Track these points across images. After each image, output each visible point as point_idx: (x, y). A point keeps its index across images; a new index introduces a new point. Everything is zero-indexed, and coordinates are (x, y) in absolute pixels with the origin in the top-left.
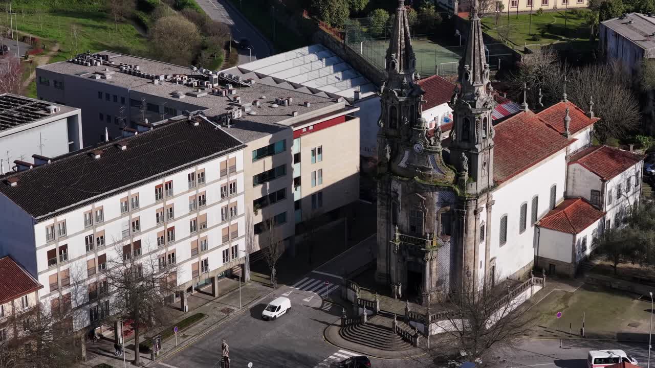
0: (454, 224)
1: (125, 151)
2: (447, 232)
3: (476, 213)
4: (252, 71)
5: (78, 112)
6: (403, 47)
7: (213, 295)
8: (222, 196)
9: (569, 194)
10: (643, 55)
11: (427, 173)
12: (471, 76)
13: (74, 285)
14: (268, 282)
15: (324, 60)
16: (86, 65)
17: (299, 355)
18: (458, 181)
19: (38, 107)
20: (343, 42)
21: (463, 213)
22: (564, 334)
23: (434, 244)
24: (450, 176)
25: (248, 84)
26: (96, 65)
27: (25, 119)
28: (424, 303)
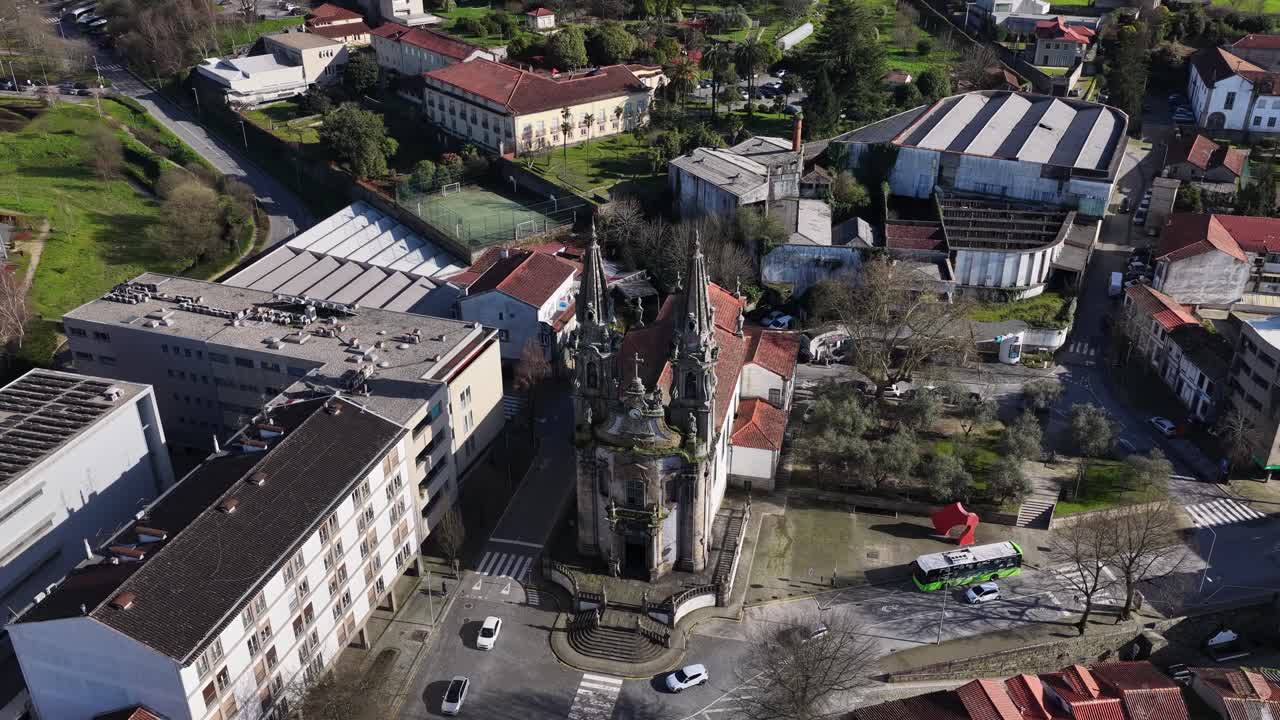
0: (680, 491)
1: (265, 486)
2: (672, 498)
3: (706, 475)
4: (304, 250)
5: (149, 389)
6: (600, 293)
7: (390, 609)
8: (389, 497)
9: (743, 395)
10: (737, 202)
11: (647, 440)
12: (697, 326)
13: (243, 707)
14: (446, 570)
15: (376, 223)
16: (130, 302)
17: (540, 696)
18: (685, 444)
19: (92, 391)
20: (392, 200)
21: (693, 479)
22: (811, 586)
23: (660, 516)
24: (676, 440)
25: (352, 311)
26: (143, 300)
27: (81, 420)
28: (652, 579)
